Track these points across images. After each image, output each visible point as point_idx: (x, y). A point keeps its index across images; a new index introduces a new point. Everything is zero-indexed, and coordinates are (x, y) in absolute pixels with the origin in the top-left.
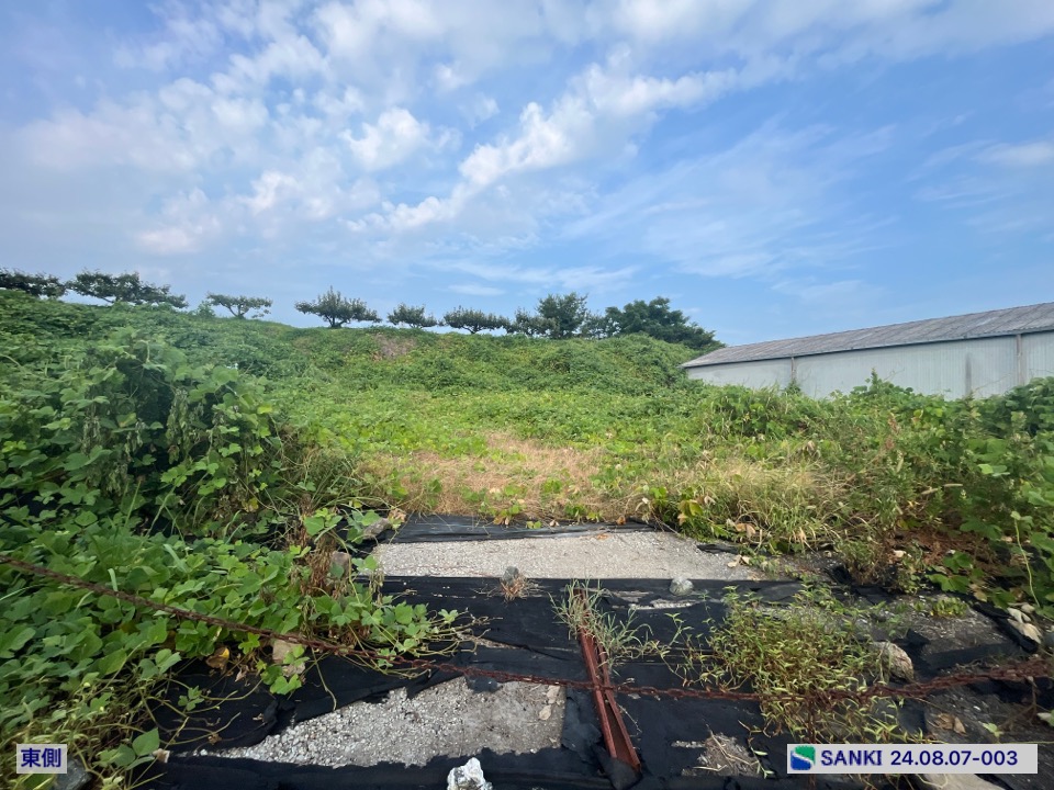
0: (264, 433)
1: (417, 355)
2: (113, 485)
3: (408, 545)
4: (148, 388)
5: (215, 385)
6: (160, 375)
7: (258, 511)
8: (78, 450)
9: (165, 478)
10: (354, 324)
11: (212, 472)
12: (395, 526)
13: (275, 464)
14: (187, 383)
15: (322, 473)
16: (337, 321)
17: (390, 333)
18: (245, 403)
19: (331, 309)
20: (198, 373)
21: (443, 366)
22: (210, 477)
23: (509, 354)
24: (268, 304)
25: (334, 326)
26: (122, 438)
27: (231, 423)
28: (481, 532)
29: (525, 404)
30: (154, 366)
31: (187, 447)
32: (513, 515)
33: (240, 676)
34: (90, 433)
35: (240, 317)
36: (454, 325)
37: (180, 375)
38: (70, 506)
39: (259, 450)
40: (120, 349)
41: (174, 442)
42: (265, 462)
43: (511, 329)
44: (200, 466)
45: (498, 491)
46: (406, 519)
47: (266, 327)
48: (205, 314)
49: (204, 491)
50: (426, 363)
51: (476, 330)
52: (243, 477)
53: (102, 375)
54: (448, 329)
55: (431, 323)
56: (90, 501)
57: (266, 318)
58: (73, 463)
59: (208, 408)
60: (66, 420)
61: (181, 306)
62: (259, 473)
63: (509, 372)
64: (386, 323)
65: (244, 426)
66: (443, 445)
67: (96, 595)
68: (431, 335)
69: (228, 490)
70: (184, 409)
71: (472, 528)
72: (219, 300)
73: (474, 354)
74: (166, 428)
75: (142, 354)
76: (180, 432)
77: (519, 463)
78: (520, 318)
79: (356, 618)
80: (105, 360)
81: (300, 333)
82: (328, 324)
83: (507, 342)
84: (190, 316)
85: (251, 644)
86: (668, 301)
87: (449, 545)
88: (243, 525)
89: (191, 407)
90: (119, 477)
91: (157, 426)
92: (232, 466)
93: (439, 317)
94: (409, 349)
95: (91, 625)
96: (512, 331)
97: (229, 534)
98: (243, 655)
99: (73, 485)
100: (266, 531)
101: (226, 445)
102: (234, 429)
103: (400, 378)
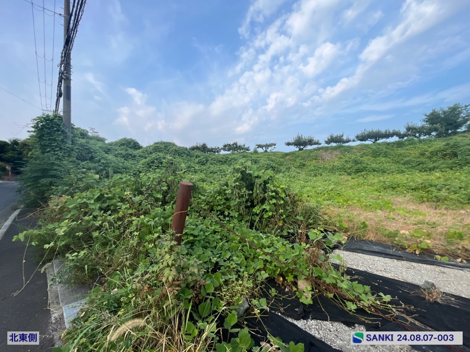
0: (283, 195)
1: (341, 158)
2: (241, 211)
3: (351, 253)
4: (247, 179)
5: (266, 177)
6: (250, 175)
7: (282, 226)
8: (233, 200)
9: (254, 210)
10: (309, 147)
11: (268, 209)
12: (343, 242)
13: (288, 208)
14: (258, 177)
15: (306, 213)
16: (302, 147)
17: (326, 149)
18: (276, 184)
19: (299, 143)
20: (261, 173)
21: (356, 162)
22: (267, 211)
23: (401, 151)
24: (275, 145)
25: (300, 149)
26: (242, 196)
27: (272, 192)
28: (397, 254)
29: (420, 181)
30: (249, 172)
31: (259, 200)
32: (422, 249)
33: (287, 290)
34: (235, 194)
35: (266, 151)
36: (361, 140)
37: (256, 175)
38: (232, 217)
39: (282, 202)
40: (240, 167)
41: (256, 198)
42: (284, 206)
43: (401, 136)
44: (264, 207)
45: (407, 232)
46: (348, 240)
47: (275, 154)
48: (256, 152)
49: (265, 216)
50: (346, 161)
51: (376, 140)
52: (277, 212)
53: (237, 176)
54: (359, 143)
55: (348, 141)
56: (236, 216)
57: (275, 150)
58: (232, 203)
59: (265, 185)
60: (230, 190)
61: (248, 150)
62: (283, 211)
63: (402, 162)
64: (324, 145)
65: (277, 192)
66: (364, 204)
67: (243, 246)
68: (349, 147)
69: (272, 217)
70: (258, 186)
71: (391, 251)
72: (259, 146)
73: (376, 154)
74: (253, 193)
75: (245, 168)
76: (257, 195)
77: (421, 217)
78: (409, 129)
79: (334, 282)
80: (237, 171)
81: (287, 154)
82: (298, 149)
83: (399, 145)
84: (251, 153)
85: (290, 278)
87: (376, 258)
88: (279, 231)
89: (260, 185)
90: (243, 209)
91: (251, 192)
92: (274, 208)
93: (352, 137)
94: (336, 156)
95: (243, 256)
96: (403, 138)
97: (275, 233)
98: (287, 282)
99: (232, 210)
100: (287, 234)
101: (271, 200)
102: (274, 194)
103: (333, 170)
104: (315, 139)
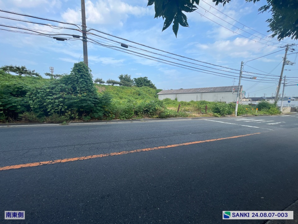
17: (99, 85)
36: (108, 83)
43: (120, 84)
51: (113, 84)
55: (103, 83)
68: (104, 85)
83: (121, 88)
86: (147, 78)
94: (104, 90)
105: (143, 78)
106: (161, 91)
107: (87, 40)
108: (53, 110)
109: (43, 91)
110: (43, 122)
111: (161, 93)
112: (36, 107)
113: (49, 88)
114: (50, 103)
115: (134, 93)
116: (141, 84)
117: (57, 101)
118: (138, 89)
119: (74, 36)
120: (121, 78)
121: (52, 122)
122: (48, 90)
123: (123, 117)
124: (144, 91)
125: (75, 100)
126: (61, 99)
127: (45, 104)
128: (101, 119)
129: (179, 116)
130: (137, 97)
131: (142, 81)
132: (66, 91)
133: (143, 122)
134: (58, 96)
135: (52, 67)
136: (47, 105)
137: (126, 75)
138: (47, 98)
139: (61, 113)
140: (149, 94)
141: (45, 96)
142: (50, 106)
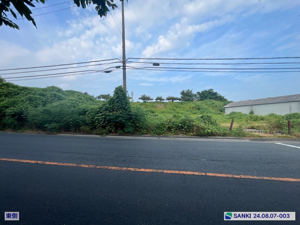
10: (149, 101)
19: (144, 98)
25: (145, 102)
51: (173, 101)
54: (168, 101)
55: (163, 100)
64: (154, 101)
68: (166, 103)
73: (176, 107)
86: (213, 90)
94: (163, 106)
96: (180, 101)
104: (151, 97)
105: (208, 90)
106: (230, 104)
107: (126, 67)
108: (99, 125)
109: (95, 111)
110: (93, 134)
111: (230, 105)
112: (89, 122)
113: (99, 108)
114: (97, 119)
115: (193, 108)
116: (206, 97)
117: (101, 118)
118: (199, 103)
119: (117, 67)
120: (183, 93)
121: (97, 134)
122: (98, 110)
123: (154, 133)
124: (207, 104)
125: (112, 116)
126: (104, 116)
127: (94, 120)
128: (134, 134)
129: (230, 135)
130: (196, 112)
131: (206, 94)
132: (108, 110)
133: (172, 139)
134: (103, 113)
135: (132, 92)
136: (95, 121)
137: (188, 90)
138: (96, 116)
139: (104, 127)
140: (213, 107)
141: (96, 114)
142: (97, 121)
